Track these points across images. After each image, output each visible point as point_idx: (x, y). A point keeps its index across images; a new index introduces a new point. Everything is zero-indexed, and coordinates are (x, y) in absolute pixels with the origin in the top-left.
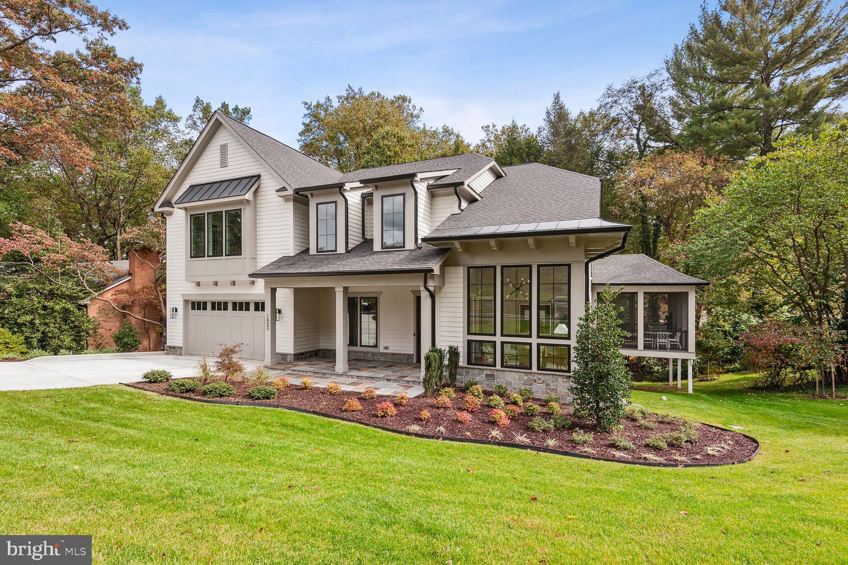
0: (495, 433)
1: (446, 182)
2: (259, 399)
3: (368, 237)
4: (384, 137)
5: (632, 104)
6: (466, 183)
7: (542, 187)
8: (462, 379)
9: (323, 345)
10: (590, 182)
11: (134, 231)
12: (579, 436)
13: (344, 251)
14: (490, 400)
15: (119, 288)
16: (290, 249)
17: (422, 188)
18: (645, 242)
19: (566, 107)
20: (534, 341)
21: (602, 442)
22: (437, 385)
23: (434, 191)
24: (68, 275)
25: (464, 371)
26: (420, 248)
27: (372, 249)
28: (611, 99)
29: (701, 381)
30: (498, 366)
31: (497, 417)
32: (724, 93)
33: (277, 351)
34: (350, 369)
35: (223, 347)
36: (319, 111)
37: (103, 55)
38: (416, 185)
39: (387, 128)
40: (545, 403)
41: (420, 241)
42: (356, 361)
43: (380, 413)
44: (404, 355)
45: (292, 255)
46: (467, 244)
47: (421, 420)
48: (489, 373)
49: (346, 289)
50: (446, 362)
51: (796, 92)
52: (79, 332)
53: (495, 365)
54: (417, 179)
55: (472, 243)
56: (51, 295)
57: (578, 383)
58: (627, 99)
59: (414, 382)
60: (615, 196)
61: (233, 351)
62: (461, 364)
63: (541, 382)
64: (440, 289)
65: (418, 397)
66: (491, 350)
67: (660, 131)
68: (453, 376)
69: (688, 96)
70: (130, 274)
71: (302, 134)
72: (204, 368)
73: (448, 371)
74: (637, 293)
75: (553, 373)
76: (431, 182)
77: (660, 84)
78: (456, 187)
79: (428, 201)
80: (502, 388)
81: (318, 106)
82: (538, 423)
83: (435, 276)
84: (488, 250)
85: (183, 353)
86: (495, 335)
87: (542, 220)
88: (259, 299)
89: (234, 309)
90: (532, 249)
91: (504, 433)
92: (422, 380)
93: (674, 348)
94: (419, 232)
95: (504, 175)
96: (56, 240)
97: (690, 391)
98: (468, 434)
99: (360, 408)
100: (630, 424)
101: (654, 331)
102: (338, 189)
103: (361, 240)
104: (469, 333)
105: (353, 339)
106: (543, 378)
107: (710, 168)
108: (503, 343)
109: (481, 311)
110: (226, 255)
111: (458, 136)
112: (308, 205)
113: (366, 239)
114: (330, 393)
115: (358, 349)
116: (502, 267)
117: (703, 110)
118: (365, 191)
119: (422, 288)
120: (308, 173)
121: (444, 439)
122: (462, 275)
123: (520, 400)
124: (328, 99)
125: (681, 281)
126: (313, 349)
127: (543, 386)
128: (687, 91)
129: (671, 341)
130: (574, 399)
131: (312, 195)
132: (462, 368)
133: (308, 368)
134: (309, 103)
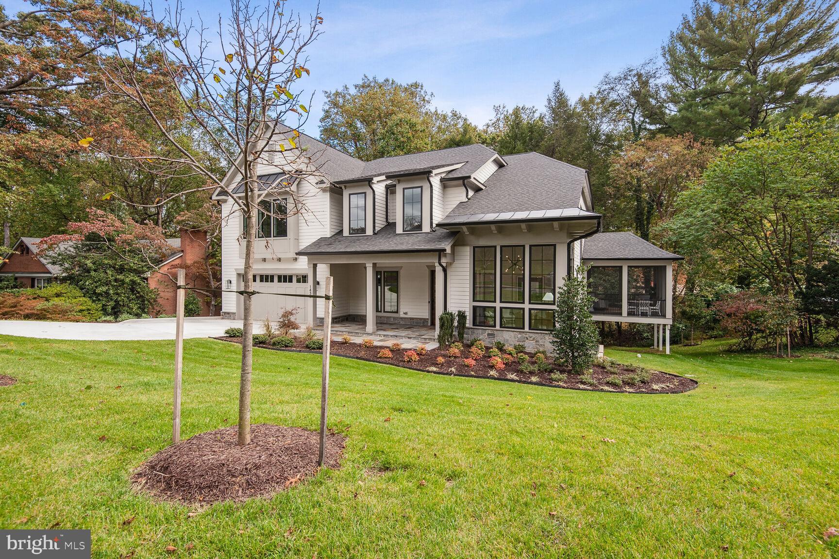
0: (492, 373)
1: (455, 176)
2: (314, 349)
3: (390, 221)
4: (398, 124)
5: (628, 90)
6: (472, 176)
7: (537, 178)
8: (468, 337)
9: (352, 312)
10: (577, 174)
11: (187, 214)
12: (556, 375)
13: (372, 234)
14: (490, 352)
15: (173, 263)
16: (327, 231)
17: (435, 181)
18: (639, 219)
19: (566, 94)
20: (527, 306)
21: (573, 380)
22: (448, 341)
23: (446, 183)
24: (134, 252)
25: (470, 331)
26: (434, 231)
27: (395, 231)
28: (608, 86)
29: (685, 346)
30: (498, 327)
31: (494, 362)
32: (715, 79)
33: (318, 316)
34: (377, 330)
35: (283, 310)
36: (338, 99)
37: (157, 59)
38: (431, 179)
39: (400, 116)
40: (532, 355)
41: (434, 225)
42: (382, 323)
43: (406, 359)
44: (421, 319)
45: (329, 236)
46: (473, 228)
47: (438, 364)
48: (490, 332)
49: (374, 265)
50: (456, 324)
51: (778, 81)
52: (143, 301)
53: (495, 326)
54: (433, 175)
55: (478, 228)
56: (121, 270)
57: (557, 338)
58: (623, 85)
59: (430, 339)
60: (608, 178)
61: (291, 314)
62: (467, 325)
63: (531, 339)
64: (451, 264)
65: (434, 350)
66: (492, 314)
67: (654, 115)
68: (461, 335)
69: (683, 80)
70: (182, 251)
71: (322, 120)
72: (268, 327)
73: (457, 331)
74: (622, 267)
75: (541, 332)
76: (443, 175)
77: (654, 72)
78: (464, 181)
79: (440, 191)
80: (500, 344)
81: (337, 94)
82: (526, 367)
83: (447, 255)
84: (489, 233)
85: (236, 318)
86: (495, 301)
87: (534, 209)
88: (303, 273)
89: (280, 281)
90: (524, 232)
91: (499, 373)
92: (436, 337)
93: (655, 315)
94: (434, 218)
95: (506, 165)
96: (124, 223)
97: (668, 352)
98: (473, 373)
99: (391, 356)
100: (600, 370)
101: (637, 300)
102: (367, 182)
103: (385, 224)
104: (474, 301)
105: (379, 307)
106: (534, 336)
107: (695, 151)
108: (501, 308)
109: (484, 283)
110: (274, 237)
111: (465, 120)
112: (342, 195)
113: (389, 223)
114: (366, 346)
115: (382, 314)
116: (501, 247)
117: (696, 94)
118: (389, 182)
119: (437, 264)
120: (339, 165)
121: (455, 375)
122: (468, 253)
123: (514, 352)
124: (346, 88)
125: (660, 256)
126: (345, 314)
127: (533, 342)
128: (682, 75)
129: (652, 309)
130: (555, 349)
131: (345, 187)
132: (469, 328)
133: (343, 329)
134: (329, 92)
